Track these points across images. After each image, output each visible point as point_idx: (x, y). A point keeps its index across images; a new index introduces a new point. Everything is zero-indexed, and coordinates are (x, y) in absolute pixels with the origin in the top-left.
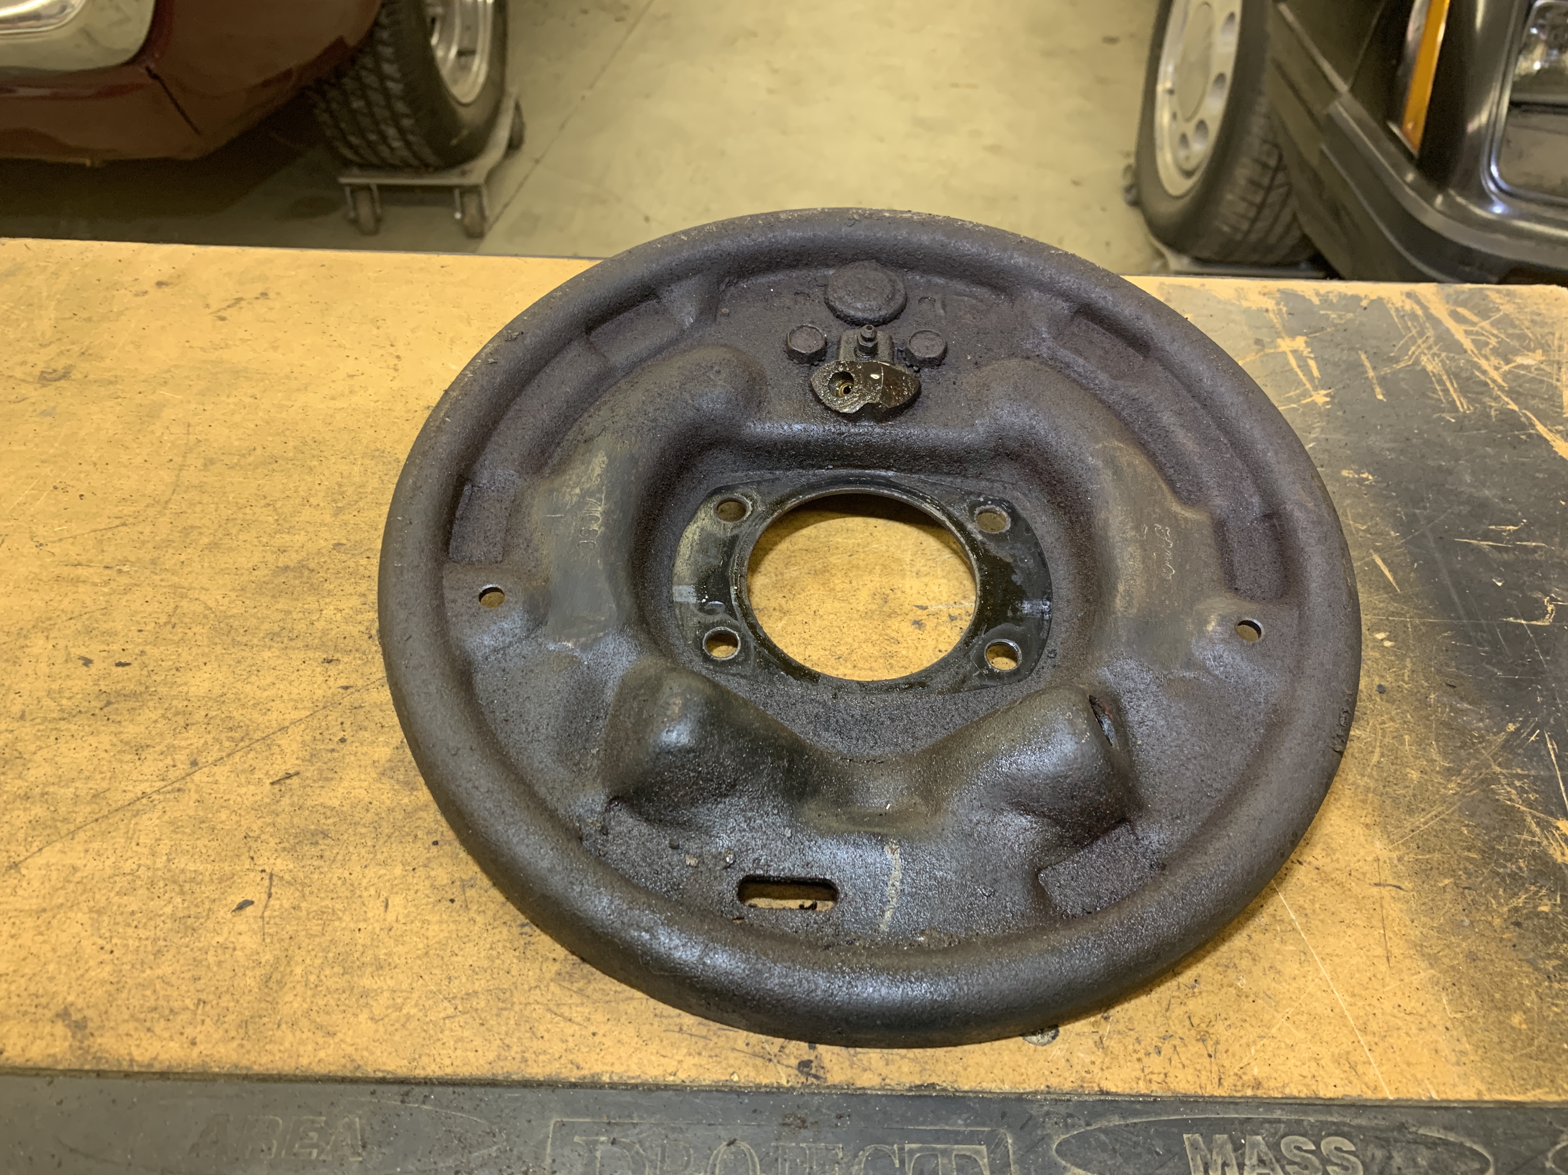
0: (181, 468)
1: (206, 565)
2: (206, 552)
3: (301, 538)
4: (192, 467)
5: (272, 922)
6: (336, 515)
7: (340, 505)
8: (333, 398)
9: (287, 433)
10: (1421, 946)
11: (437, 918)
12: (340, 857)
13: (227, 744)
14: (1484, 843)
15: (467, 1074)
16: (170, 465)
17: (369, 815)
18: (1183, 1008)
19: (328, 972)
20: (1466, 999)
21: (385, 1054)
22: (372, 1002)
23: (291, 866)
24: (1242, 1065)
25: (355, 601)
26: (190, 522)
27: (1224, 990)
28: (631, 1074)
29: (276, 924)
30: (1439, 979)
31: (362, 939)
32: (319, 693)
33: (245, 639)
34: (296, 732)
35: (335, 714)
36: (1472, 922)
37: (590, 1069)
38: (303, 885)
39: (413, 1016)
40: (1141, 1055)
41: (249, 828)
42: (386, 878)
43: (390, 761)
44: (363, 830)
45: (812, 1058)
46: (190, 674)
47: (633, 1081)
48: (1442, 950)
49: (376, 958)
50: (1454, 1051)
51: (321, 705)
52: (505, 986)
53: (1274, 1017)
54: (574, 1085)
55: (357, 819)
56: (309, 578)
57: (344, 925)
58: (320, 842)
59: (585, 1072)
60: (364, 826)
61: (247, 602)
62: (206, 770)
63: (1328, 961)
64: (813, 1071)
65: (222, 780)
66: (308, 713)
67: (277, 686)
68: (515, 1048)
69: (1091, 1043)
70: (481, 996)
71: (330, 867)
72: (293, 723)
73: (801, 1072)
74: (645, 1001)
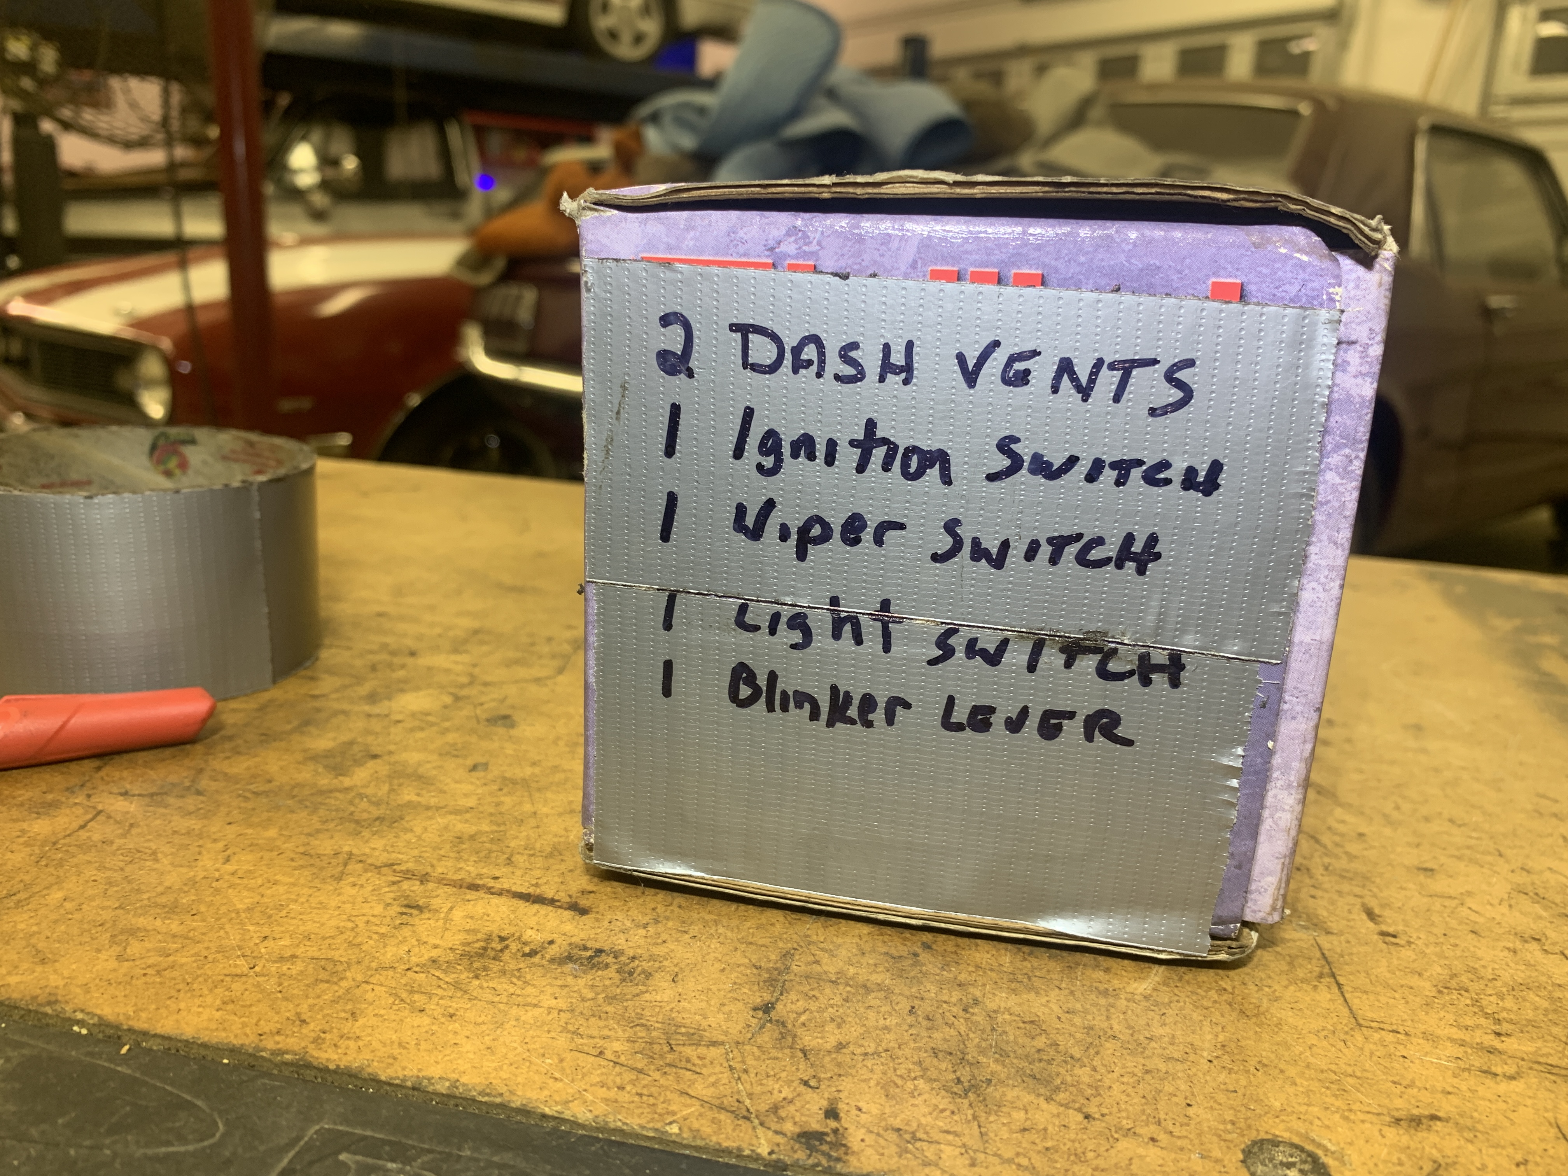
11: (291, 880)
12: (202, 812)
15: (216, 1039)
19: (96, 903)
22: (133, 941)
23: (133, 809)
39: (182, 965)
42: (249, 837)
43: (328, 751)
45: (828, 1130)
49: (176, 902)
52: (343, 959)
64: (825, 1148)
68: (312, 1026)
70: (299, 961)
73: (801, 1145)
74: (555, 1013)
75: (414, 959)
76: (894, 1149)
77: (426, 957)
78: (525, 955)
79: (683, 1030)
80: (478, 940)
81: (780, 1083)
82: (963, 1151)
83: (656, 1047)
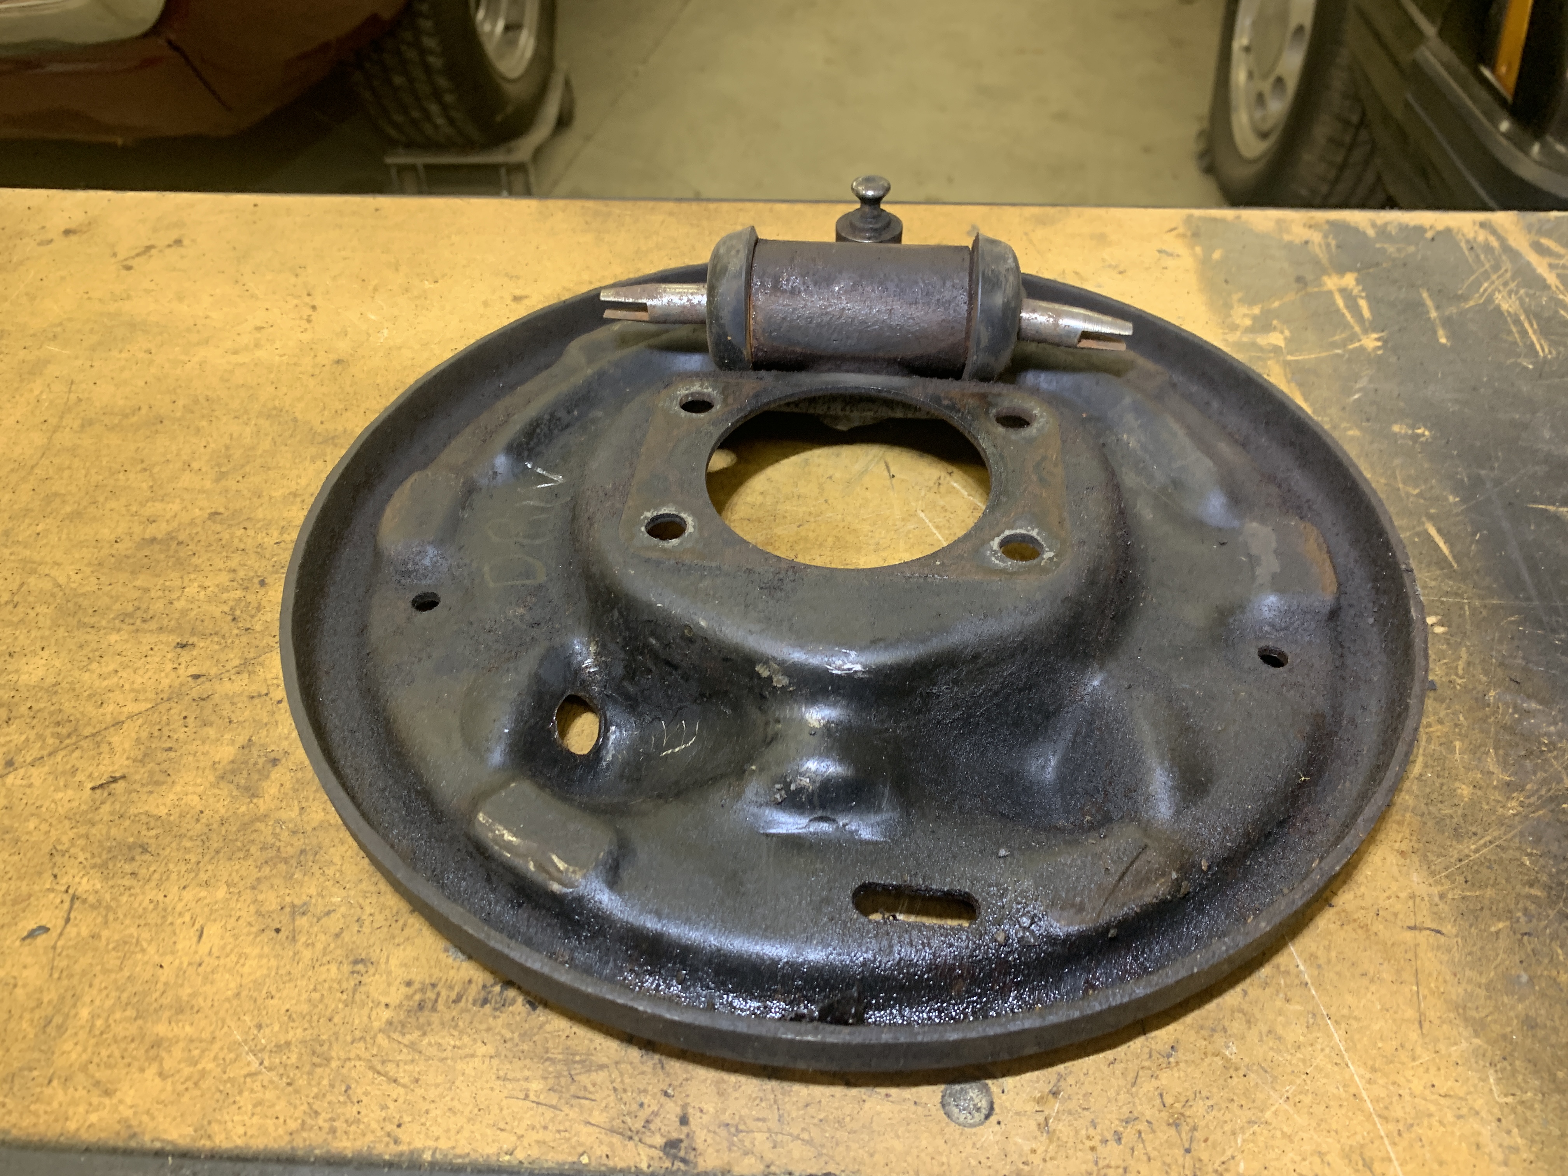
0: (56, 429)
1: (64, 536)
2: (67, 522)
3: (175, 507)
4: (68, 429)
5: (64, 953)
6: (217, 480)
7: (223, 469)
8: (236, 352)
9: (179, 391)
10: (1464, 1008)
11: (257, 951)
12: (156, 876)
13: (50, 741)
14: (1551, 876)
15: (261, 1147)
16: (44, 427)
17: (198, 826)
18: (1155, 1083)
19: (118, 1015)
20: (1520, 1078)
21: (169, 1120)
22: (163, 1054)
23: (98, 886)
24: (1224, 1159)
25: (224, 578)
26: (54, 489)
27: (1208, 1060)
28: (458, 1151)
29: (68, 956)
30: (1485, 1051)
31: (164, 975)
32: (166, 682)
33: (92, 620)
34: (131, 729)
35: (179, 707)
36: (1531, 980)
37: (409, 1143)
38: (108, 908)
39: (210, 1072)
40: (1095, 1142)
41: (58, 840)
42: (206, 901)
43: (233, 762)
44: (189, 844)
45: (682, 1136)
46: (24, 660)
47: (460, 1161)
48: (1491, 1013)
49: (178, 999)
50: (1500, 1145)
51: (165, 696)
52: (324, 1037)
53: (1269, 1097)
54: (390, 1165)
55: (183, 831)
56: (176, 551)
57: (146, 958)
58: (137, 858)
59: (403, 1148)
60: (191, 839)
61: (103, 579)
62: (22, 772)
63: (1343, 1026)
64: (682, 1154)
65: (37, 782)
66: (150, 706)
67: (119, 674)
68: (323, 1115)
69: (1033, 1126)
70: (293, 1048)
71: (142, 887)
72: (130, 717)
73: (667, 1154)
74: (487, 1060)
75: (376, 1025)
76: (725, 1144)
77: (384, 1020)
78: (454, 1001)
79: (578, 1058)
80: (415, 992)
81: (649, 1097)
82: (767, 1135)
83: (563, 1081)
